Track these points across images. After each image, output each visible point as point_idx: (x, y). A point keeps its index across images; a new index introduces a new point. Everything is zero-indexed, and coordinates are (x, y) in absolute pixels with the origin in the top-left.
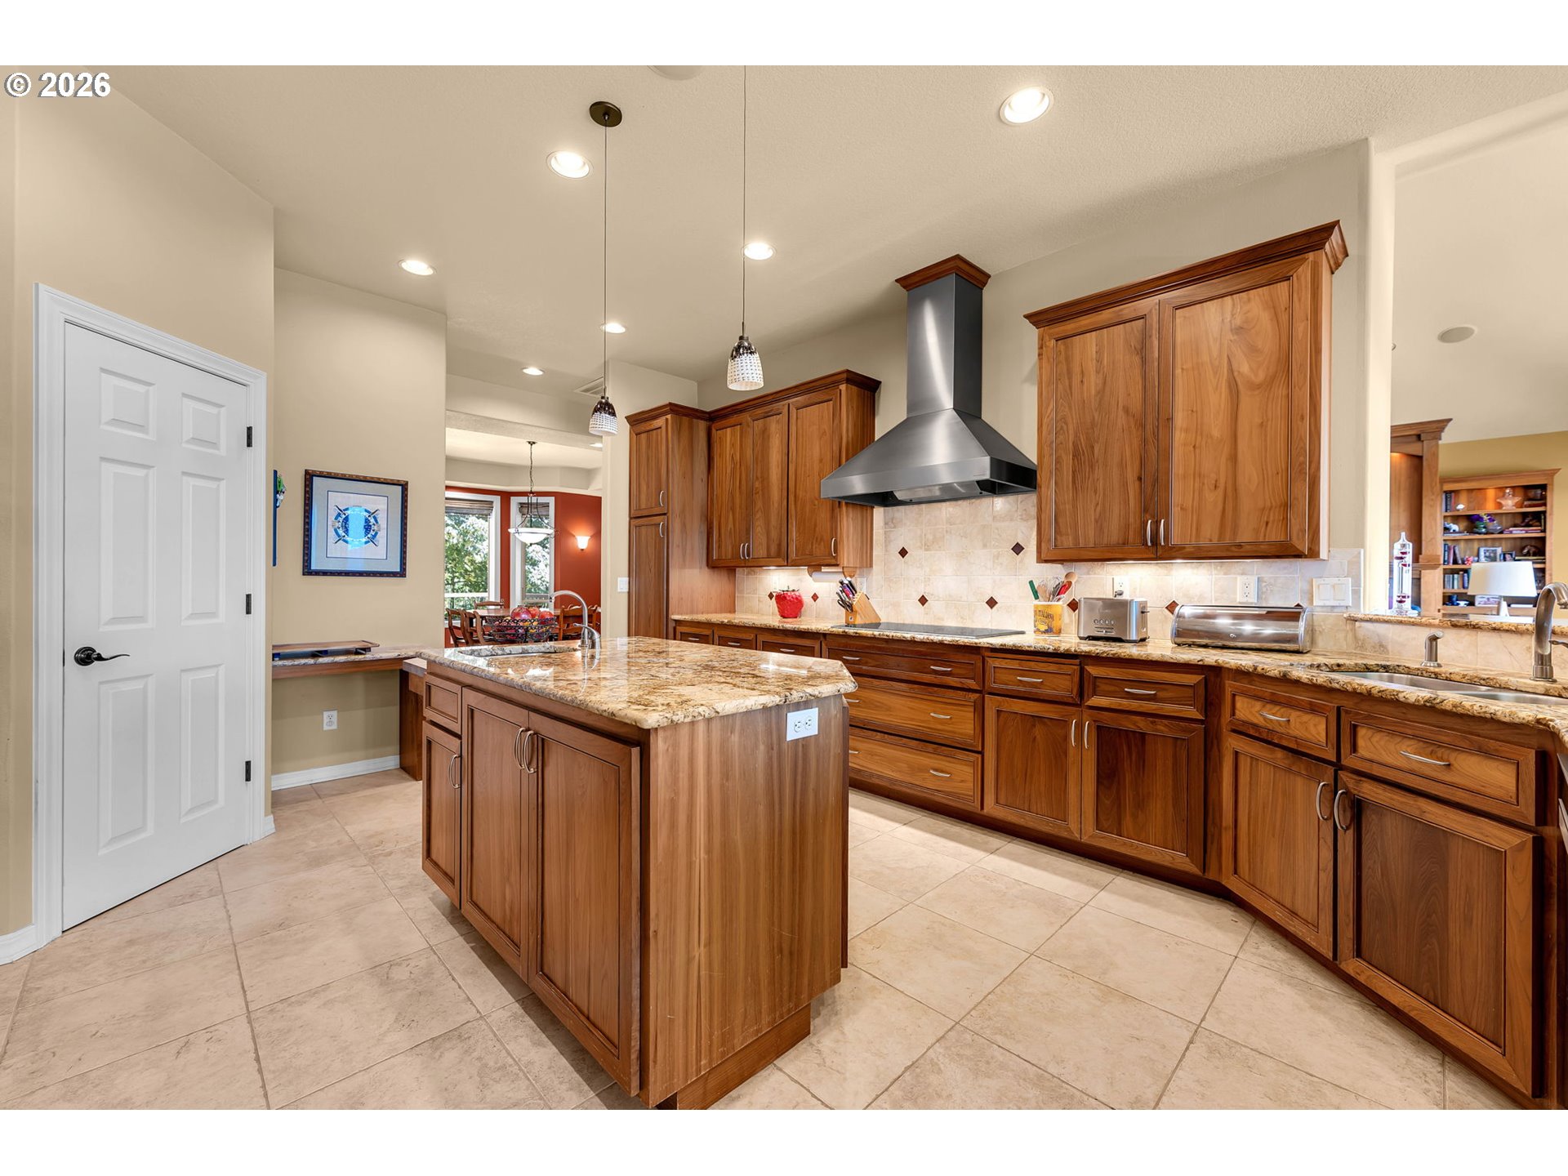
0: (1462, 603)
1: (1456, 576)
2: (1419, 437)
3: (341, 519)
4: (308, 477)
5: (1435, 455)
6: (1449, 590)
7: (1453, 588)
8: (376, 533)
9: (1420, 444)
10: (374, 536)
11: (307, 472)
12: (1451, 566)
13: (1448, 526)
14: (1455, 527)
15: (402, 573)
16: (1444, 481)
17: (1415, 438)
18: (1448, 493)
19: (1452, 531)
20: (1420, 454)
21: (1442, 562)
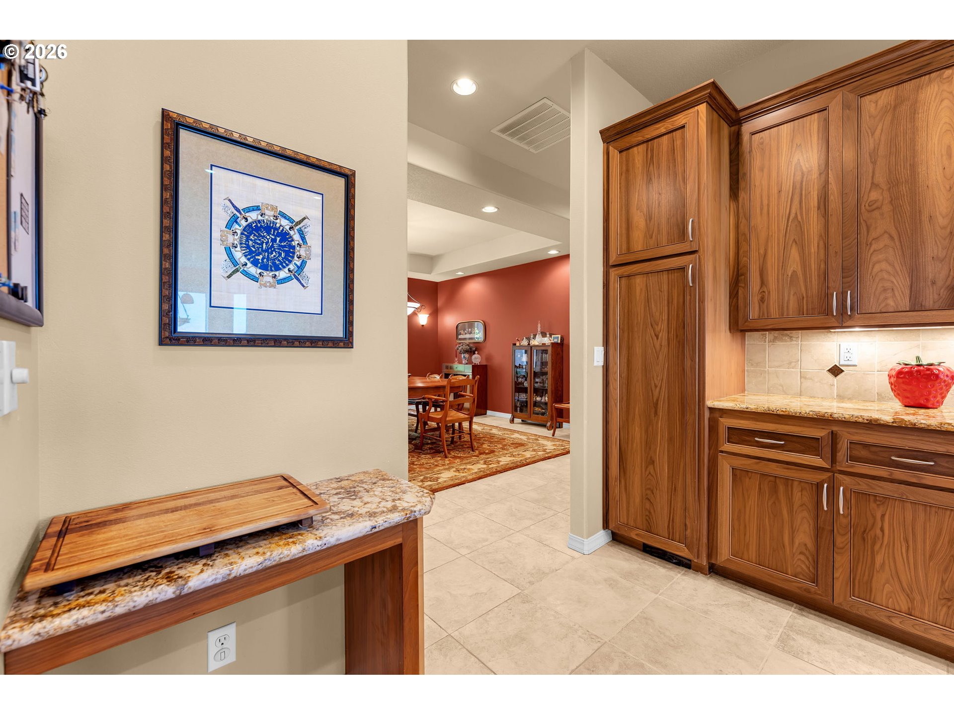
3: (238, 229)
4: (168, 125)
8: (304, 263)
10: (301, 268)
11: (165, 115)
15: (346, 341)
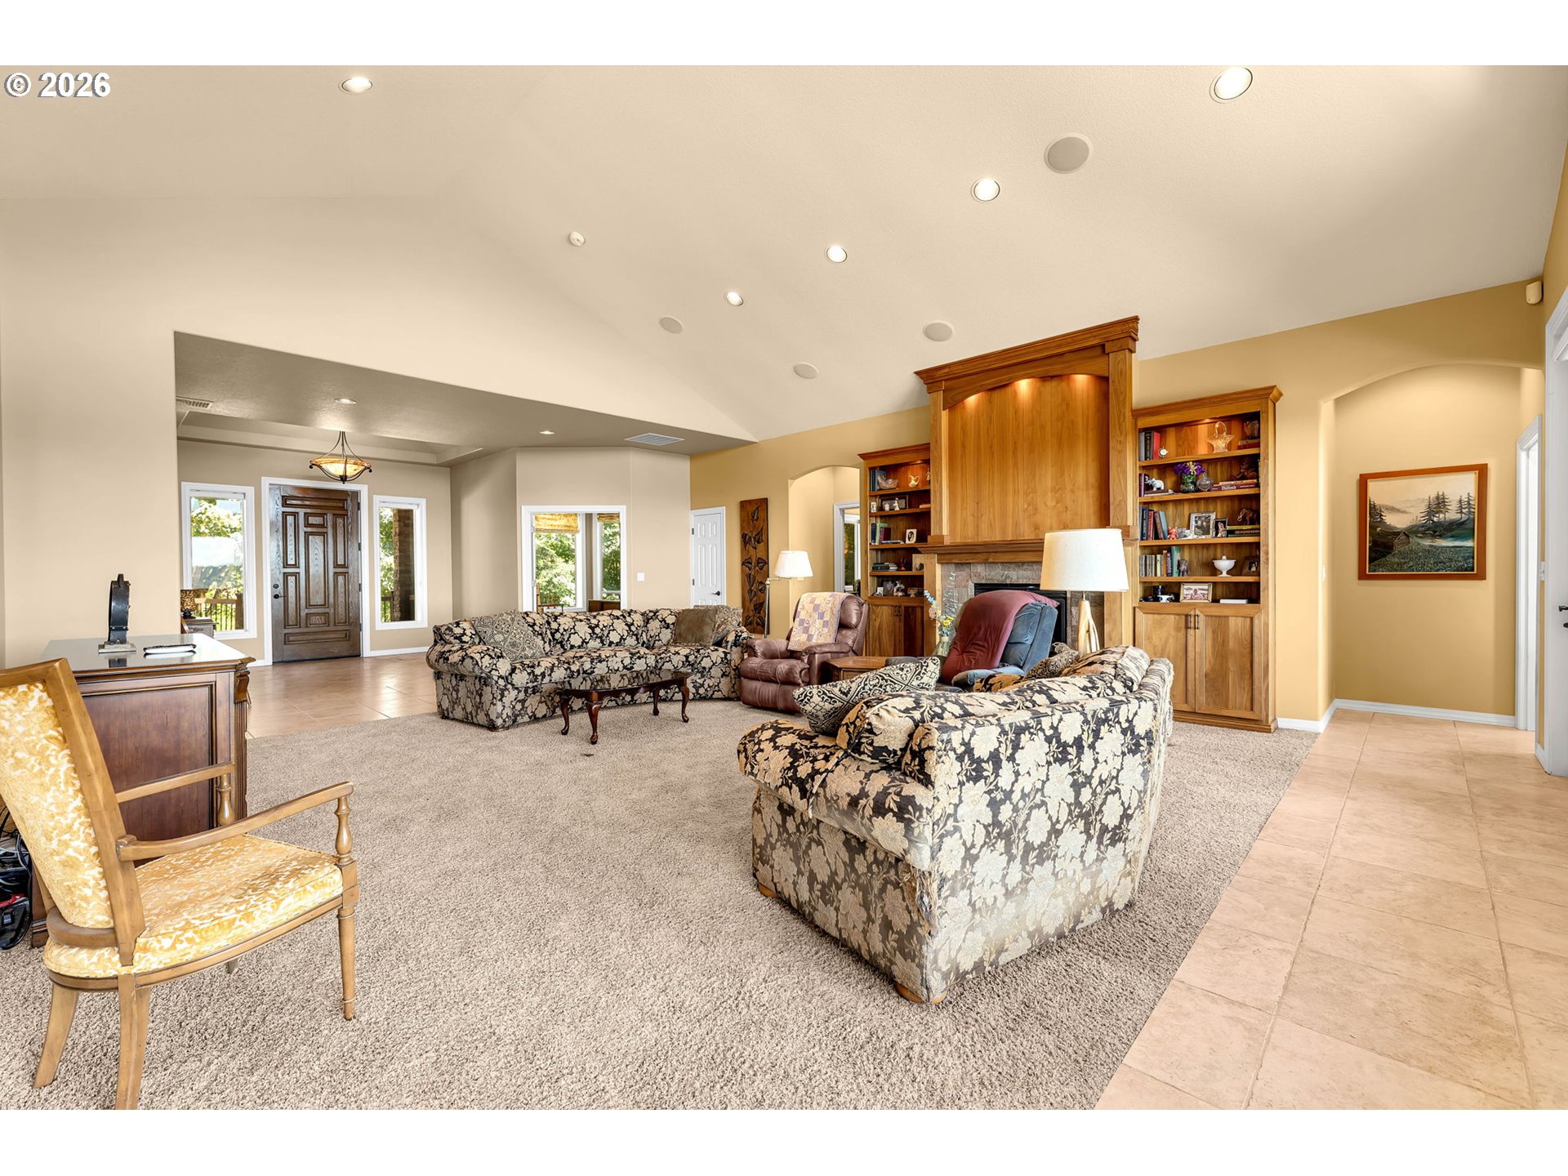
0: (1165, 598)
1: (1159, 556)
2: (1103, 346)
5: (1125, 375)
6: (1151, 578)
7: (1156, 575)
9: (1105, 358)
12: (1152, 542)
13: (1149, 482)
14: (1159, 484)
16: (1138, 413)
17: (1099, 351)
18: (1148, 431)
19: (1155, 489)
20: (1106, 375)
21: (1139, 537)
